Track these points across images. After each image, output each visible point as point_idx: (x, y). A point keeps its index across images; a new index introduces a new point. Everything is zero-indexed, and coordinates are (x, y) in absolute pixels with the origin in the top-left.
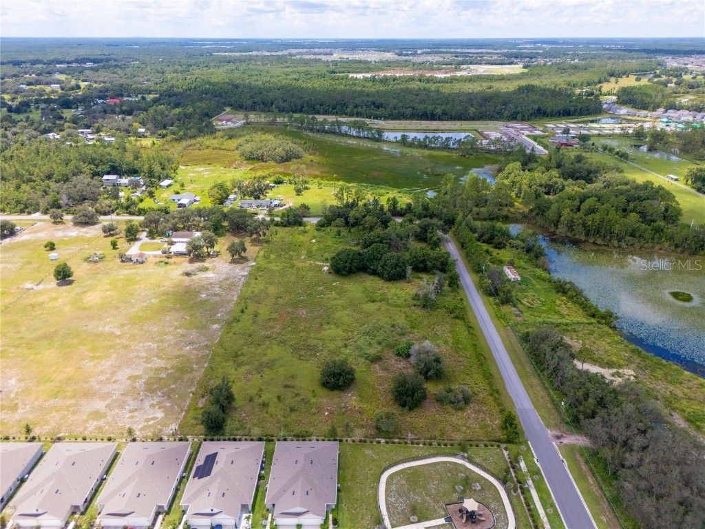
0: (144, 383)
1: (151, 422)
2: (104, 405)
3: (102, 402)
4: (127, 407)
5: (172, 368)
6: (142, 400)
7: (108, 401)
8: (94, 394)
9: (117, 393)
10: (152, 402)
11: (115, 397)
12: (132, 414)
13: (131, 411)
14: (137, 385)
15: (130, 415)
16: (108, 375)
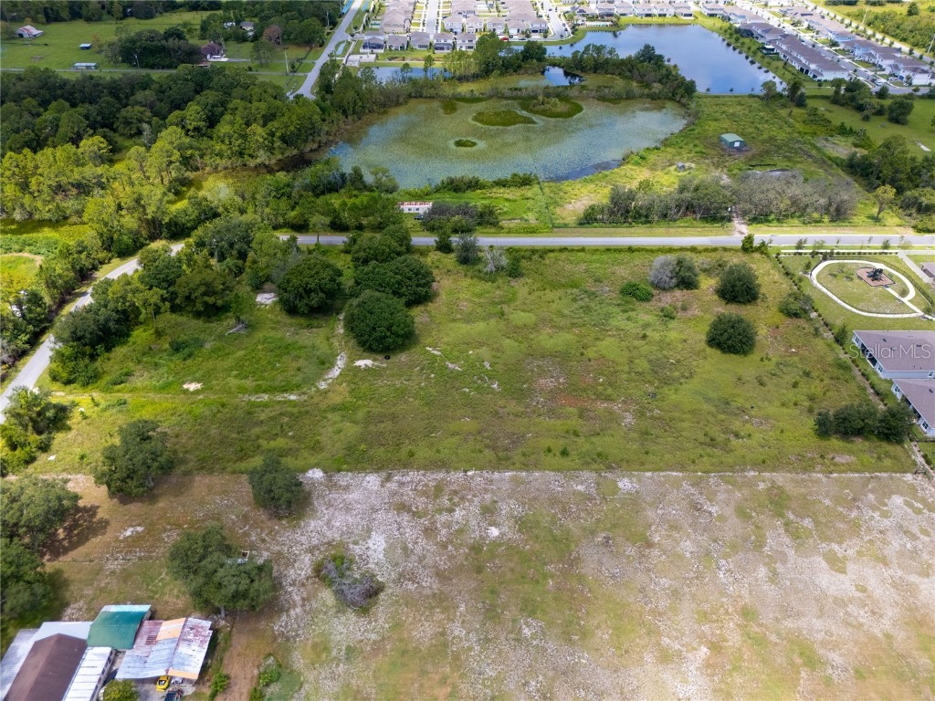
0: (840, 543)
1: (919, 505)
2: (926, 580)
3: (922, 587)
4: (909, 546)
5: (781, 515)
6: (881, 532)
7: (914, 578)
8: (912, 609)
9: (887, 573)
10: (878, 518)
11: (900, 573)
12: (919, 534)
13: (914, 537)
14: (851, 552)
15: (922, 536)
16: (851, 608)
